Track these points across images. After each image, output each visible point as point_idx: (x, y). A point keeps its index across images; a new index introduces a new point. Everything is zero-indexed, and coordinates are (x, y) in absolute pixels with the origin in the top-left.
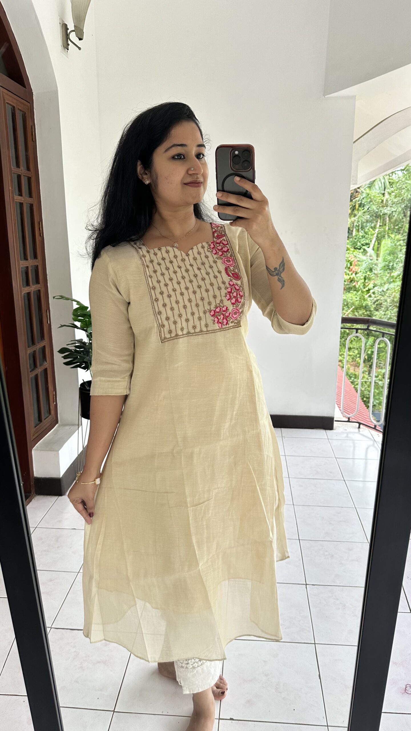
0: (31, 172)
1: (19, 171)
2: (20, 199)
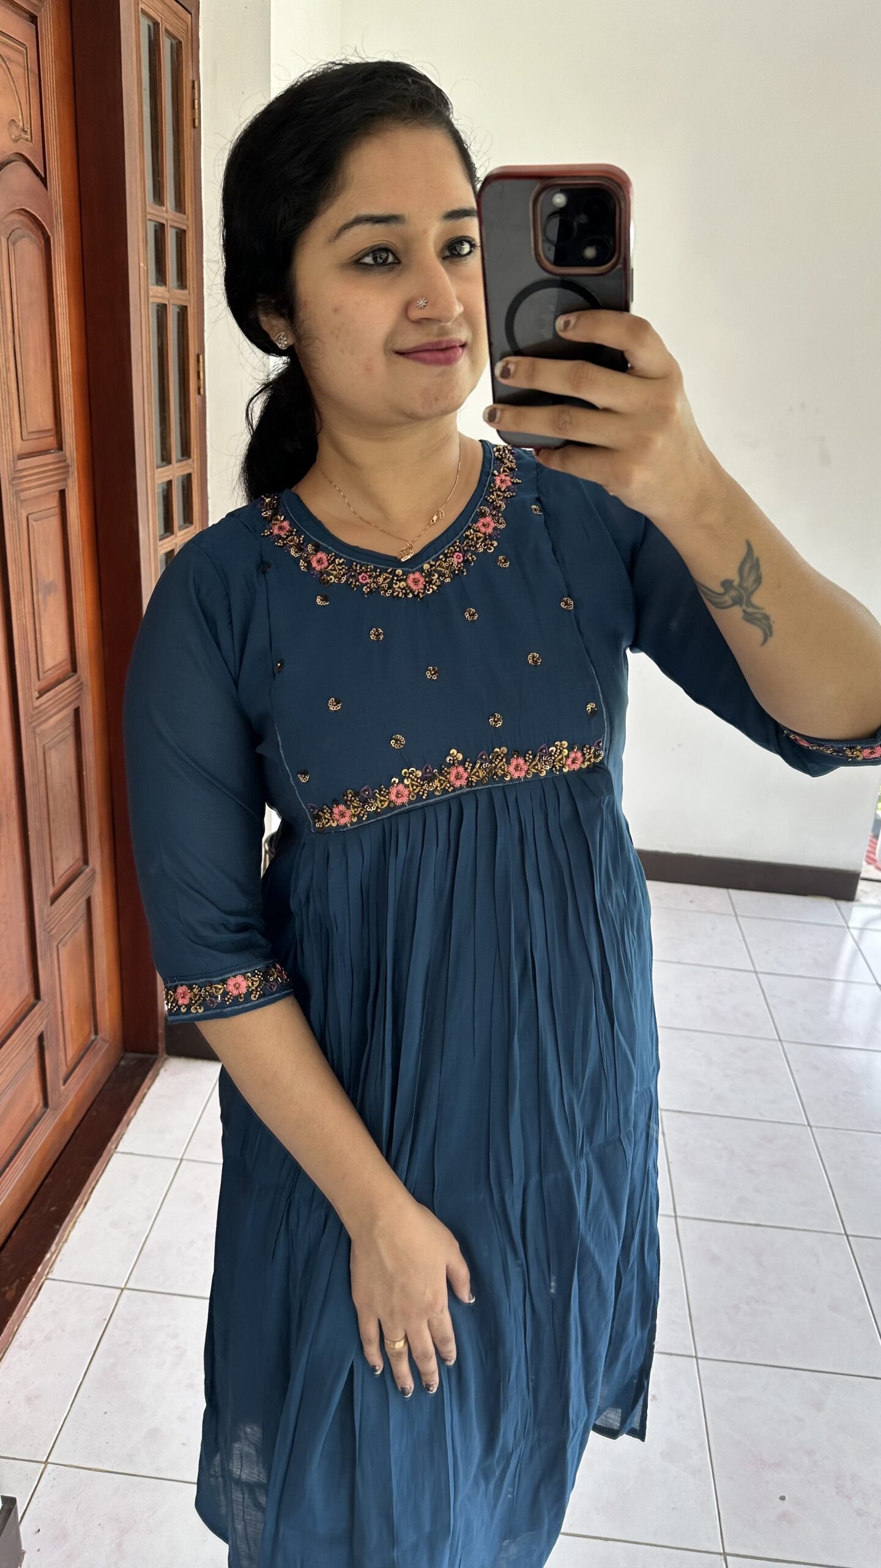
0: (185, 217)
1: (161, 214)
2: (160, 295)
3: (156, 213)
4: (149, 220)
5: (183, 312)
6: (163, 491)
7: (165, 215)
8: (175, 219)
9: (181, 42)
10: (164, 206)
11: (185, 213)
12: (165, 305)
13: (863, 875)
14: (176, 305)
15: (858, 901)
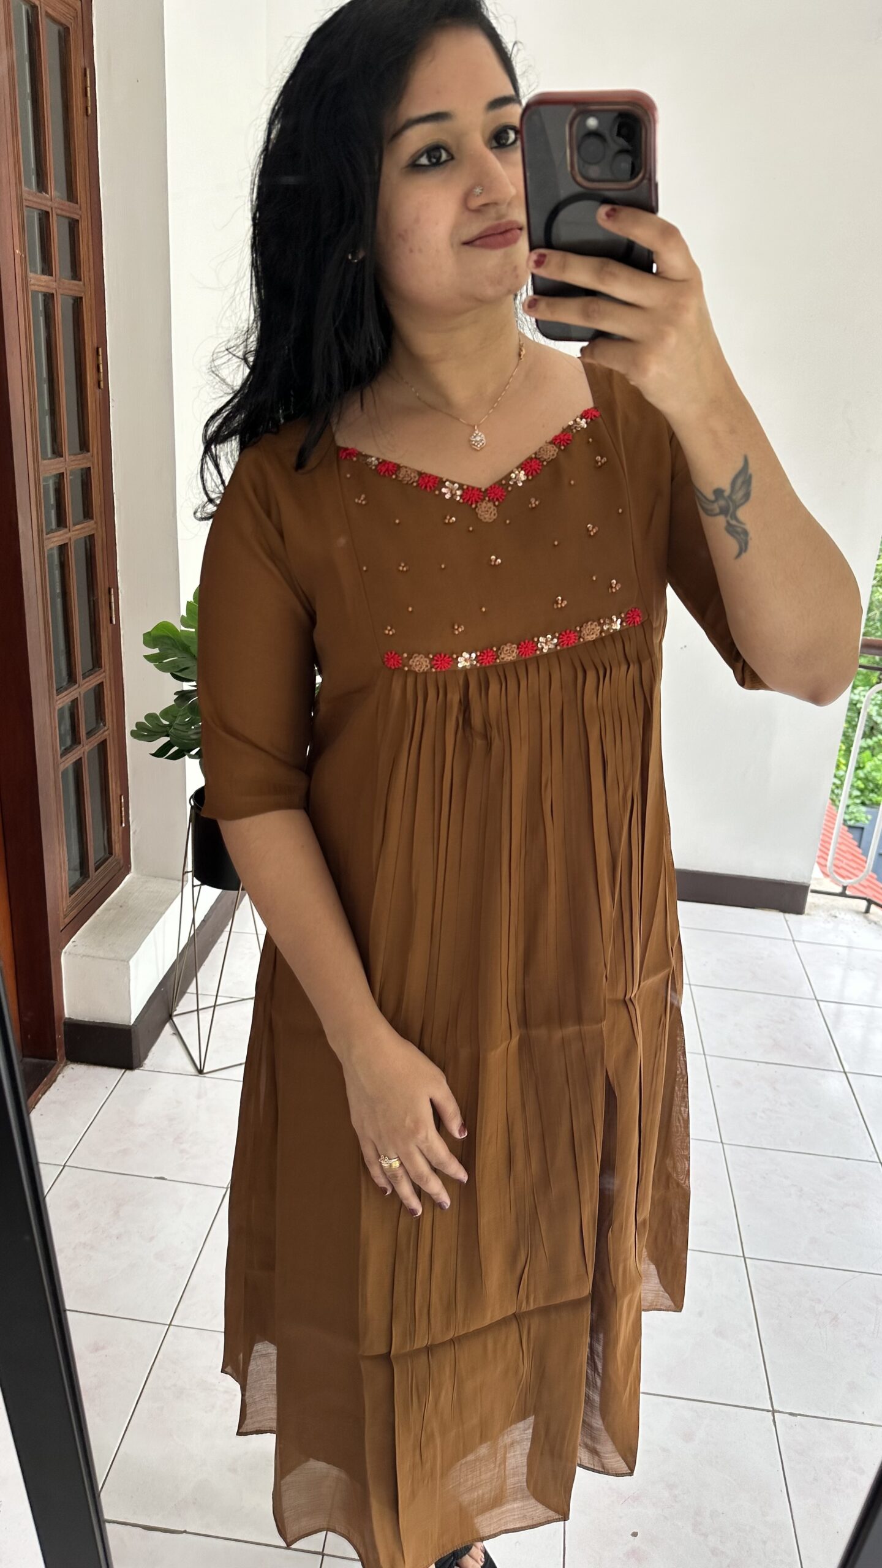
0: (77, 206)
1: (44, 202)
2: (43, 284)
3: (39, 201)
4: (27, 206)
5: (77, 302)
6: (55, 483)
7: (49, 203)
8: (61, 207)
9: (67, 29)
10: (47, 193)
11: (77, 203)
12: (53, 294)
13: (812, 887)
14: (66, 295)
15: (808, 914)
